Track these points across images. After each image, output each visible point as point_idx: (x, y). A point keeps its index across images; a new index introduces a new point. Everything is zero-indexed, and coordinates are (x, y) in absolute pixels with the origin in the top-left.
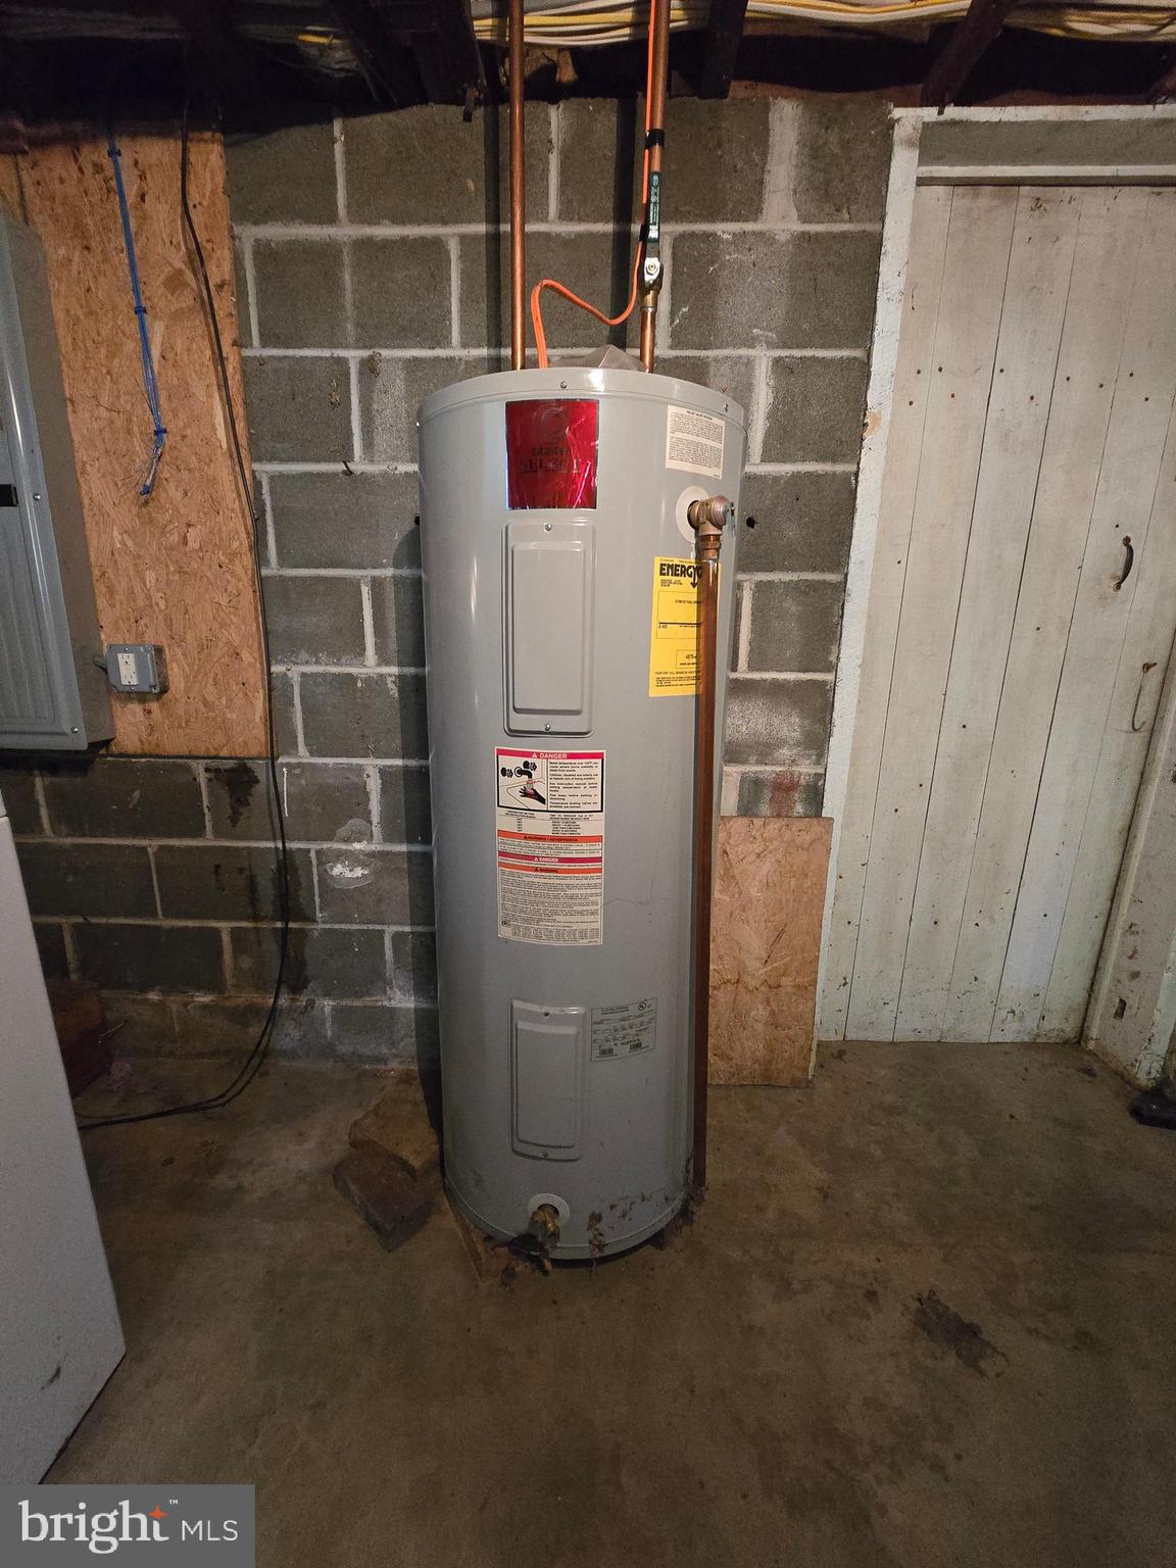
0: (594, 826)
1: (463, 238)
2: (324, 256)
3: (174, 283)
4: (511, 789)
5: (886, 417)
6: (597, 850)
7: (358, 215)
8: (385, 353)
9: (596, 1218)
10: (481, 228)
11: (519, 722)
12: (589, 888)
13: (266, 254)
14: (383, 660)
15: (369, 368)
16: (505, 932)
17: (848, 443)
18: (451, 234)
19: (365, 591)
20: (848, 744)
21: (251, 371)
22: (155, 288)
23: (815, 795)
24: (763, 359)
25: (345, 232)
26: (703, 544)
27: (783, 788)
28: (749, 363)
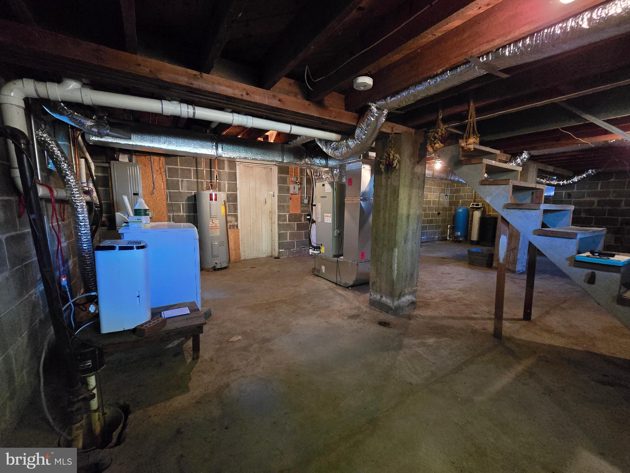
0: (218, 225)
1: (193, 169)
2: (177, 170)
3: (157, 171)
4: (211, 223)
5: (239, 188)
6: (219, 227)
7: (181, 165)
8: (184, 179)
9: (221, 263)
10: (195, 168)
11: (212, 217)
12: (218, 231)
13: (169, 168)
14: (184, 213)
15: (182, 181)
16: (211, 235)
17: (236, 190)
18: (192, 168)
19: (181, 205)
20: (240, 220)
21: (167, 180)
22: (154, 171)
23: (237, 227)
24: (226, 182)
25: (179, 167)
26: (225, 203)
27: (233, 226)
28: (225, 183)
